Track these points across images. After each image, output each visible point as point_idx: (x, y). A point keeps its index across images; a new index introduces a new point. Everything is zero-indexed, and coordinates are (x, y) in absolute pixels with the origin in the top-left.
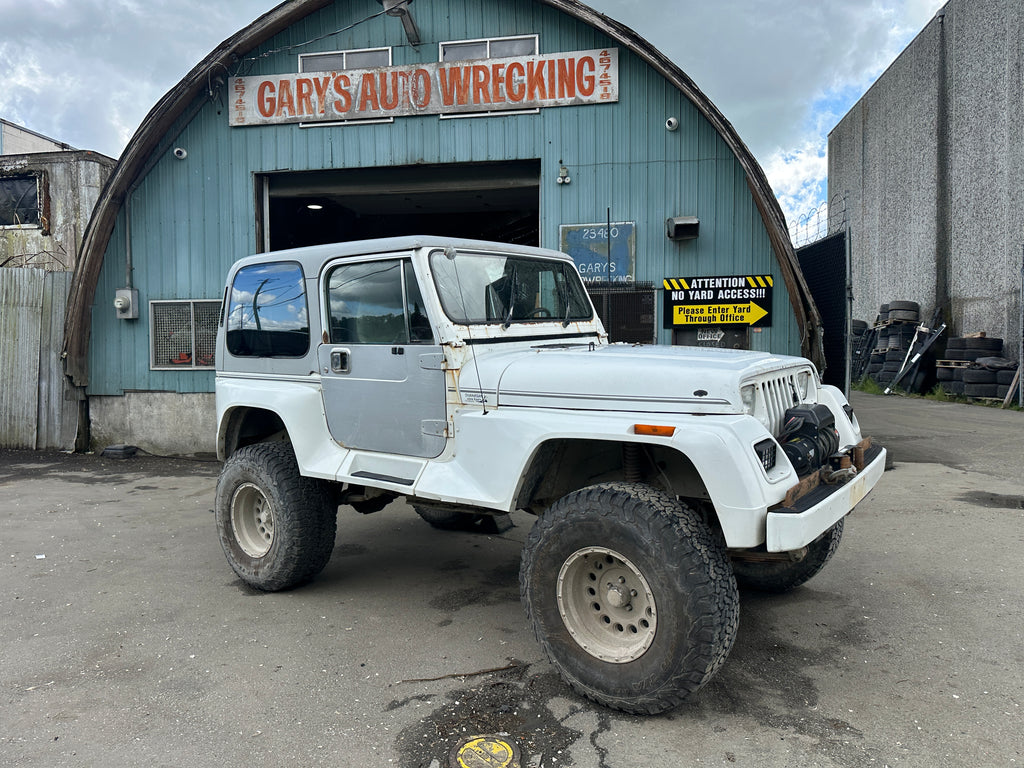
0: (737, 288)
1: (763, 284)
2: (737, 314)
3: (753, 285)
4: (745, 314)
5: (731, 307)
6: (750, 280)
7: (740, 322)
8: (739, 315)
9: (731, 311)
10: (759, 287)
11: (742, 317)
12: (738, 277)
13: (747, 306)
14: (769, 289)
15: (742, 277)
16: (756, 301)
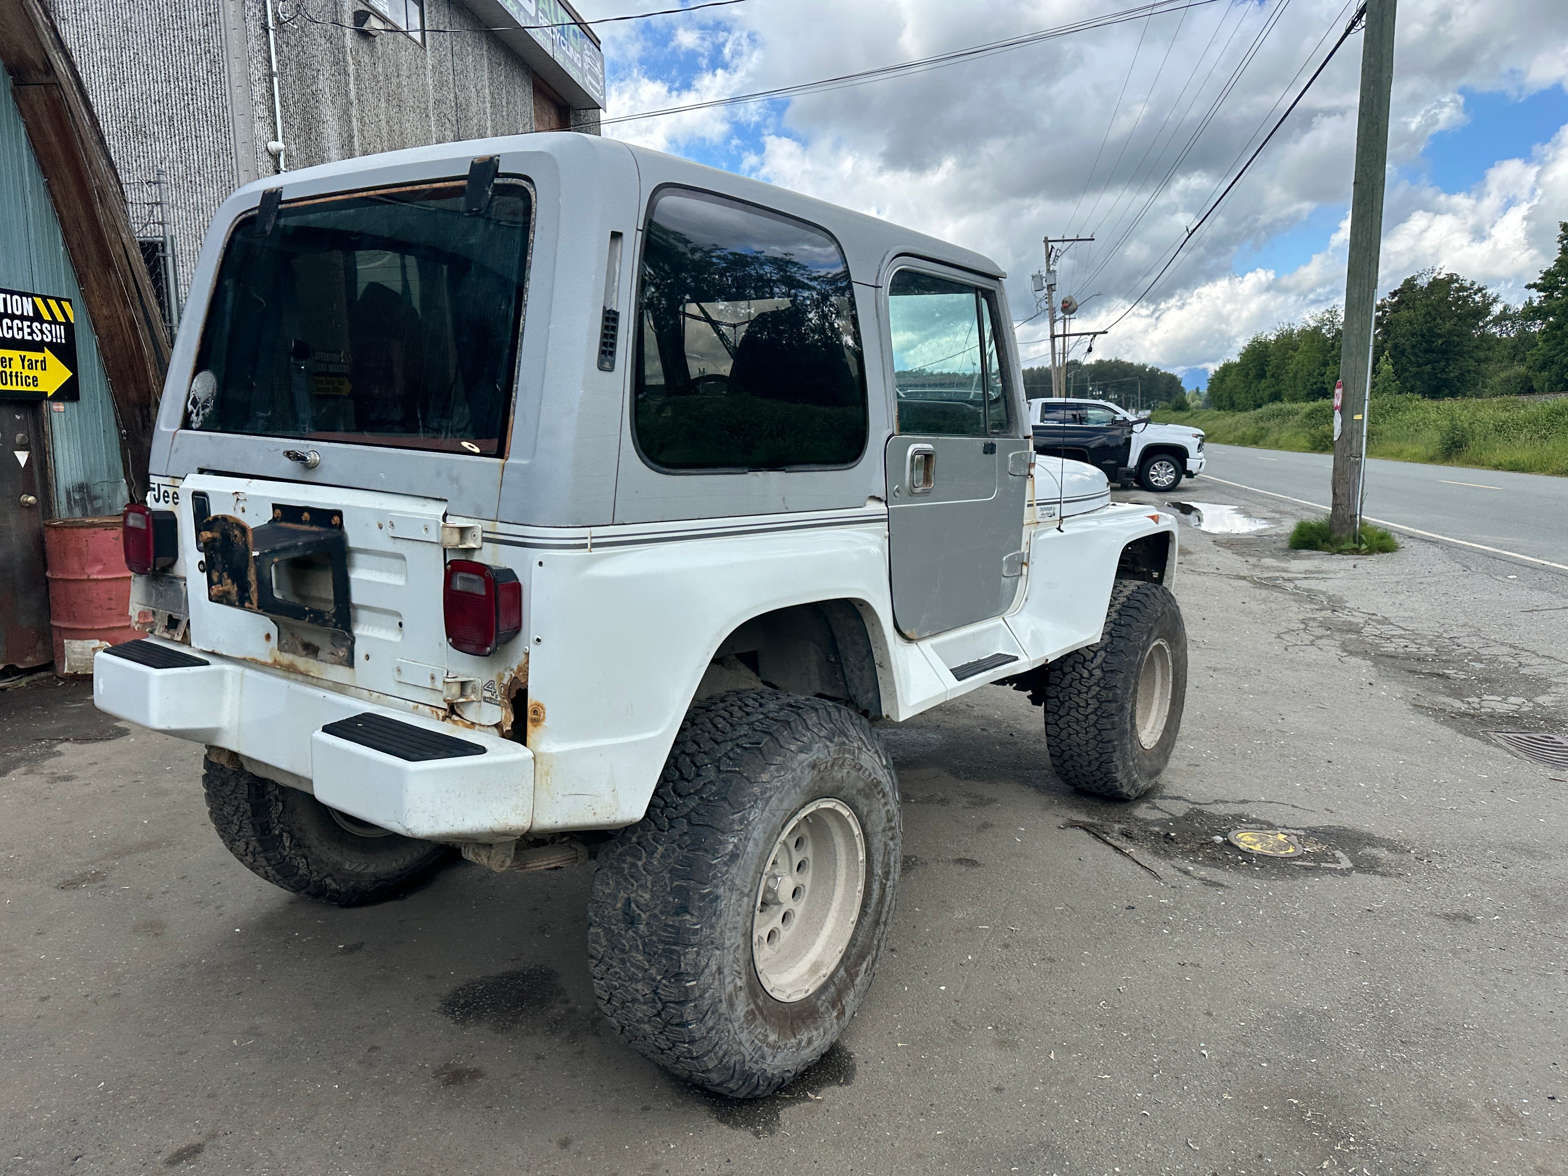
0: (22, 318)
1: (61, 318)
2: (26, 372)
3: (47, 316)
4: (38, 373)
5: (15, 354)
6: (39, 301)
7: (32, 388)
8: (31, 373)
9: (17, 366)
10: (54, 321)
11: (35, 379)
12: (21, 294)
13: (38, 356)
14: (69, 327)
15: (28, 295)
16: (54, 347)
